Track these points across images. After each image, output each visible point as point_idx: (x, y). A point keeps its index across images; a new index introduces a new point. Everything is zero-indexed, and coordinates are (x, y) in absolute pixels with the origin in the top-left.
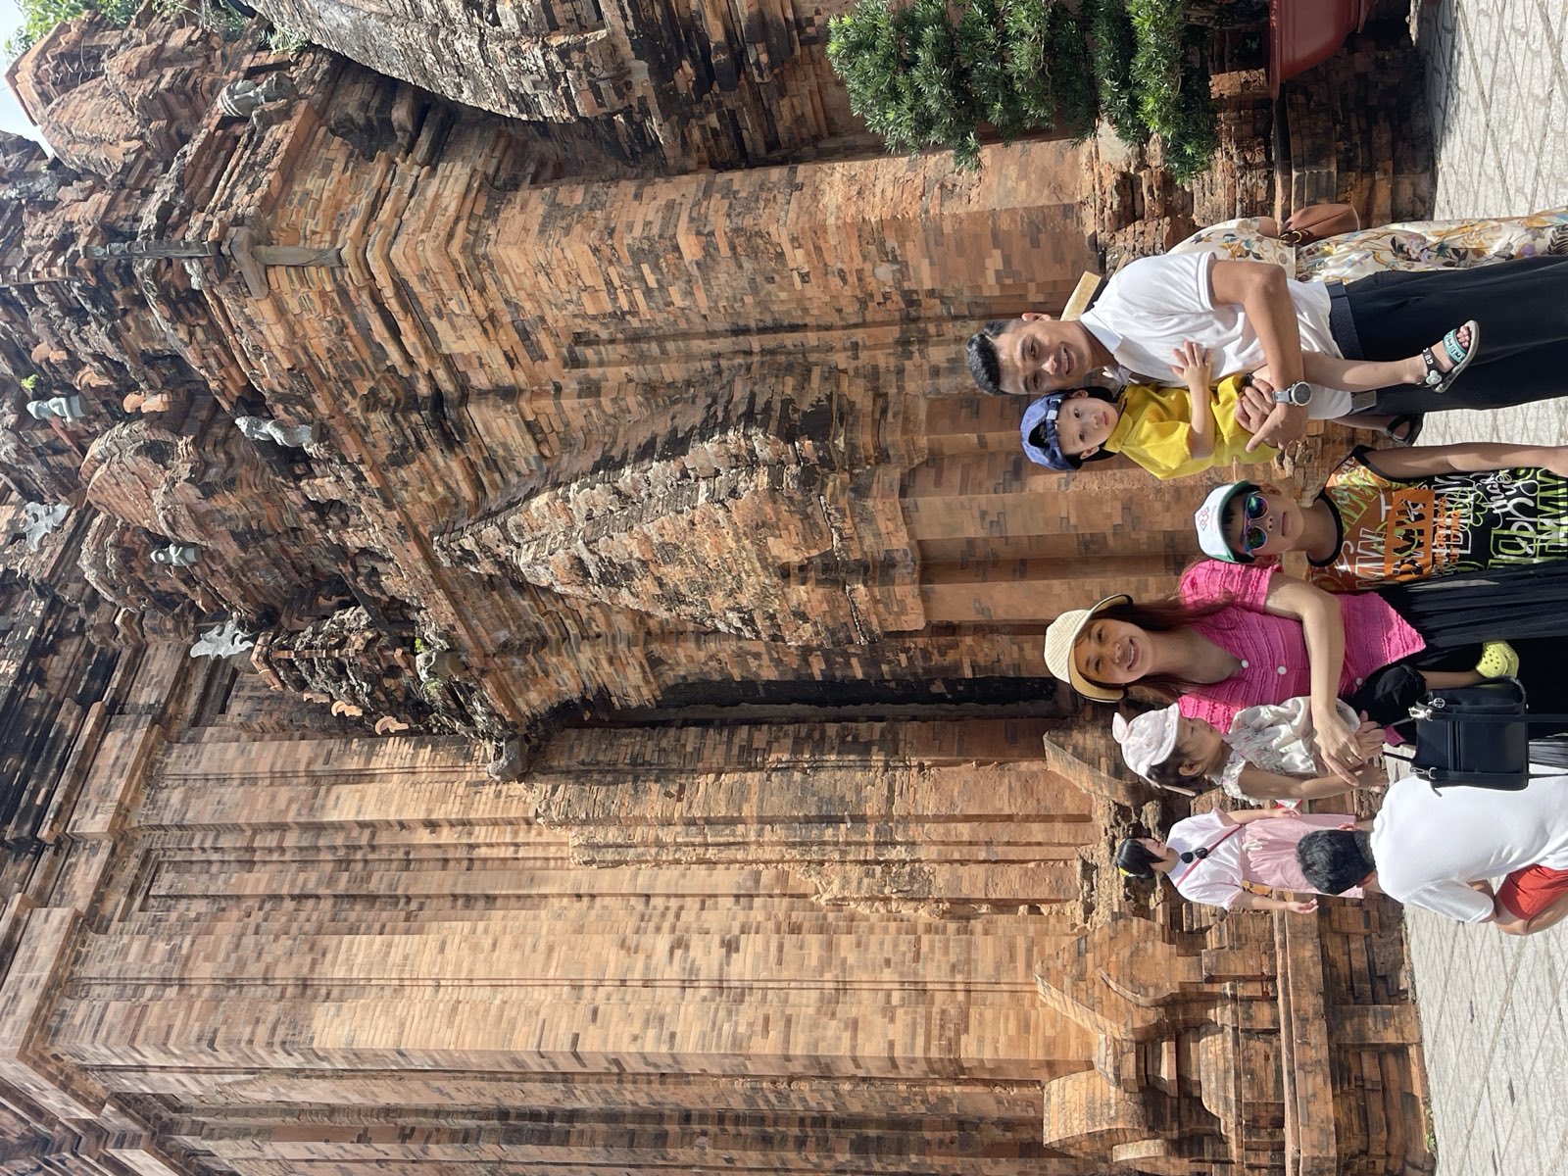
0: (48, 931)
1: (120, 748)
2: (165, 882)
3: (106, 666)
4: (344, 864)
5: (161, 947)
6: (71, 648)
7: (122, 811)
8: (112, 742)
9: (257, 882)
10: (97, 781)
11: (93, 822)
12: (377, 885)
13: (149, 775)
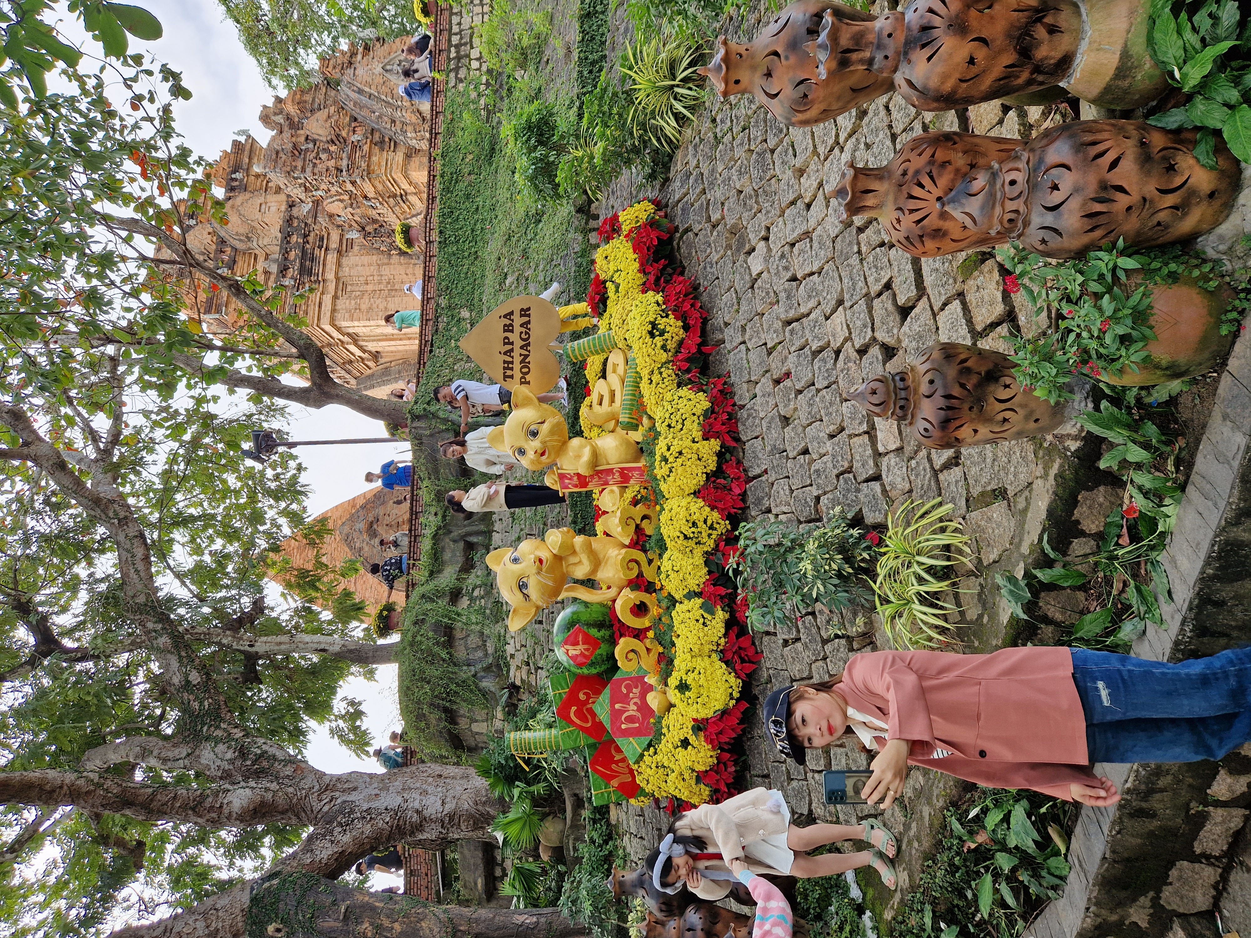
0: (327, 300)
1: (332, 258)
2: (349, 288)
3: (322, 239)
4: (388, 283)
5: (353, 302)
6: (312, 234)
7: (337, 273)
8: (329, 257)
9: (370, 288)
10: (328, 267)
11: (330, 276)
12: (397, 287)
13: (339, 264)
